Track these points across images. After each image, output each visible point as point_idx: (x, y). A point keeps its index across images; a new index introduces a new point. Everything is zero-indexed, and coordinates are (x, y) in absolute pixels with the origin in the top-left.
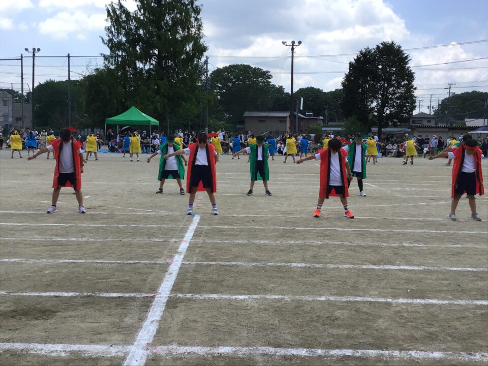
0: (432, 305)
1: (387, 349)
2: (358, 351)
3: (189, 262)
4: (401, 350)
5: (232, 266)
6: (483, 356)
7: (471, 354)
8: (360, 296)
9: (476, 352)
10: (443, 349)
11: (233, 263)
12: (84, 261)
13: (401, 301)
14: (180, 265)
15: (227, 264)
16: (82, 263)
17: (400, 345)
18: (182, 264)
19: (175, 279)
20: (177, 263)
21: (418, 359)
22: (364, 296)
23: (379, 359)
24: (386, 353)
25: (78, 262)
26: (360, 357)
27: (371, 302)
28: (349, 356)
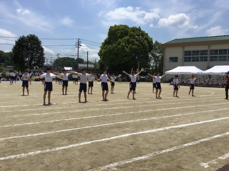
0: (41, 135)
1: (19, 154)
2: (7, 157)
4: (25, 153)
6: (55, 149)
7: (51, 149)
8: (12, 137)
9: (53, 148)
10: (41, 150)
13: (28, 136)
17: (25, 152)
21: (32, 155)
22: (13, 136)
23: (15, 158)
24: (19, 155)
26: (7, 159)
27: (16, 138)
28: (3, 160)
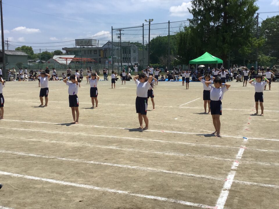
3: (238, 181)
5: (269, 188)
11: (270, 185)
12: (171, 172)
14: (231, 183)
15: (265, 185)
16: (170, 173)
18: (233, 182)
19: (228, 195)
20: (229, 181)
25: (168, 173)
